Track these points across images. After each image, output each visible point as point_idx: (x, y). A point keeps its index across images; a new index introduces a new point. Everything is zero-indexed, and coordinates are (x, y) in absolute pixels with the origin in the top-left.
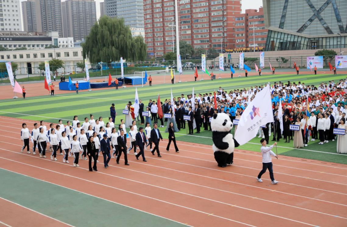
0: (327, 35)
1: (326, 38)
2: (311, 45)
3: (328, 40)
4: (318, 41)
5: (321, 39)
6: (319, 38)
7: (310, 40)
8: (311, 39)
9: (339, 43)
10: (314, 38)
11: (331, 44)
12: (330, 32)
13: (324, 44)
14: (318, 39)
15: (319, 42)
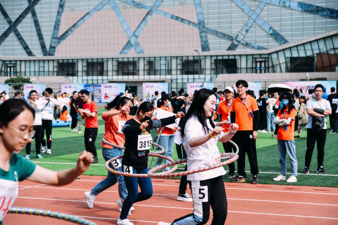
0: (25, 57)
1: (25, 61)
2: (6, 71)
3: (28, 64)
4: (15, 65)
5: (18, 63)
6: (16, 61)
7: (5, 64)
8: (6, 62)
9: (42, 69)
10: (10, 61)
11: (32, 70)
12: (30, 53)
13: (23, 70)
14: (14, 62)
15: (16, 67)
